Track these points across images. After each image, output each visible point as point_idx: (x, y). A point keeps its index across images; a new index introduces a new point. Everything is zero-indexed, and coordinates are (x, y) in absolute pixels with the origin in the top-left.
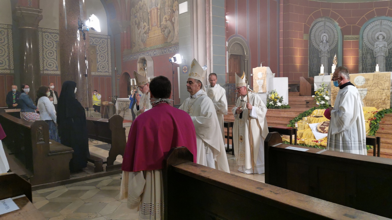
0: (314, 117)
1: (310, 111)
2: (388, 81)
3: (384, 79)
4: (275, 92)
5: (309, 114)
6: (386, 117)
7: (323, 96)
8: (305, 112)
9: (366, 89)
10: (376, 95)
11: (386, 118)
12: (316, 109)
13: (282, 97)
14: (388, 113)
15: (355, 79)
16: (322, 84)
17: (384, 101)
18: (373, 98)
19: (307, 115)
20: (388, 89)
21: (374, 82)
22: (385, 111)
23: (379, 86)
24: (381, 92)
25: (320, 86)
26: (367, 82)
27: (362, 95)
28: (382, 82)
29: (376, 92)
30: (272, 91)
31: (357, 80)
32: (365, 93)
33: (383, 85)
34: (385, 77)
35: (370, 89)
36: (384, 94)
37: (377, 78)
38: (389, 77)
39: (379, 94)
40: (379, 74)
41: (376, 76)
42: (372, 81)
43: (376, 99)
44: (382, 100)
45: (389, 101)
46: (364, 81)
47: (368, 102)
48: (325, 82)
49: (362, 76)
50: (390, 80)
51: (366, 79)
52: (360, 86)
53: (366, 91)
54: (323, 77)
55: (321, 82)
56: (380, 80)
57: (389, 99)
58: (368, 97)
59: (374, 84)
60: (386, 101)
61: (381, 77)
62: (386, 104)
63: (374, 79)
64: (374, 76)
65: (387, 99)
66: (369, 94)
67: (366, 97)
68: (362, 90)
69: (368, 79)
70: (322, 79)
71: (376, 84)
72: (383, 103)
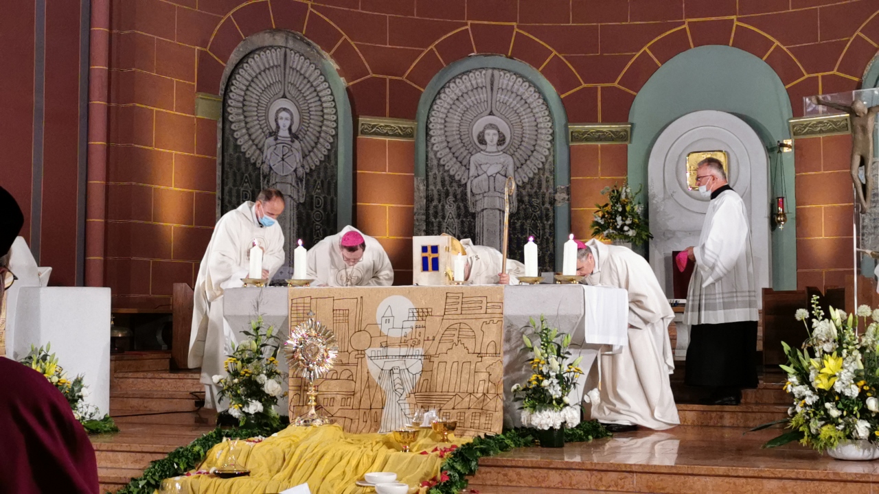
0: (212, 476)
1: (197, 448)
2: (495, 321)
3: (483, 311)
4: (44, 358)
5: (192, 461)
6: (483, 469)
7: (258, 379)
8: (177, 454)
9: (420, 350)
10: (454, 375)
11: (487, 473)
12: (225, 439)
13: (78, 382)
14: (492, 453)
15: (381, 310)
16: (254, 324)
17: (484, 400)
18: (445, 389)
19: (182, 467)
20: (496, 354)
21: (446, 324)
22: (482, 446)
23: (464, 341)
24: (473, 367)
25: (247, 333)
26: (422, 323)
27: (406, 376)
28: (476, 325)
29: (456, 364)
30: (34, 351)
31: (388, 314)
32: (416, 366)
33: (479, 340)
34: (484, 306)
35: (432, 352)
36: (482, 374)
37: (459, 306)
38: (500, 304)
39: (463, 373)
40: (464, 292)
41: (455, 300)
42: (442, 317)
43: (454, 394)
44: (476, 399)
45: (499, 400)
46: (411, 319)
47: (428, 404)
48: (265, 315)
49: (404, 295)
50: (501, 316)
51: (420, 310)
52: (398, 338)
53: (420, 361)
54: (260, 296)
55: (249, 316)
56: (470, 317)
57: (498, 395)
58: (425, 383)
59: (446, 332)
60: (488, 400)
61: (473, 305)
62: (489, 412)
63: (446, 313)
64: (448, 301)
65: (491, 392)
66: (430, 372)
67: (421, 385)
68: (403, 356)
69: (425, 310)
70: (256, 304)
71: (453, 332)
72: (480, 411)
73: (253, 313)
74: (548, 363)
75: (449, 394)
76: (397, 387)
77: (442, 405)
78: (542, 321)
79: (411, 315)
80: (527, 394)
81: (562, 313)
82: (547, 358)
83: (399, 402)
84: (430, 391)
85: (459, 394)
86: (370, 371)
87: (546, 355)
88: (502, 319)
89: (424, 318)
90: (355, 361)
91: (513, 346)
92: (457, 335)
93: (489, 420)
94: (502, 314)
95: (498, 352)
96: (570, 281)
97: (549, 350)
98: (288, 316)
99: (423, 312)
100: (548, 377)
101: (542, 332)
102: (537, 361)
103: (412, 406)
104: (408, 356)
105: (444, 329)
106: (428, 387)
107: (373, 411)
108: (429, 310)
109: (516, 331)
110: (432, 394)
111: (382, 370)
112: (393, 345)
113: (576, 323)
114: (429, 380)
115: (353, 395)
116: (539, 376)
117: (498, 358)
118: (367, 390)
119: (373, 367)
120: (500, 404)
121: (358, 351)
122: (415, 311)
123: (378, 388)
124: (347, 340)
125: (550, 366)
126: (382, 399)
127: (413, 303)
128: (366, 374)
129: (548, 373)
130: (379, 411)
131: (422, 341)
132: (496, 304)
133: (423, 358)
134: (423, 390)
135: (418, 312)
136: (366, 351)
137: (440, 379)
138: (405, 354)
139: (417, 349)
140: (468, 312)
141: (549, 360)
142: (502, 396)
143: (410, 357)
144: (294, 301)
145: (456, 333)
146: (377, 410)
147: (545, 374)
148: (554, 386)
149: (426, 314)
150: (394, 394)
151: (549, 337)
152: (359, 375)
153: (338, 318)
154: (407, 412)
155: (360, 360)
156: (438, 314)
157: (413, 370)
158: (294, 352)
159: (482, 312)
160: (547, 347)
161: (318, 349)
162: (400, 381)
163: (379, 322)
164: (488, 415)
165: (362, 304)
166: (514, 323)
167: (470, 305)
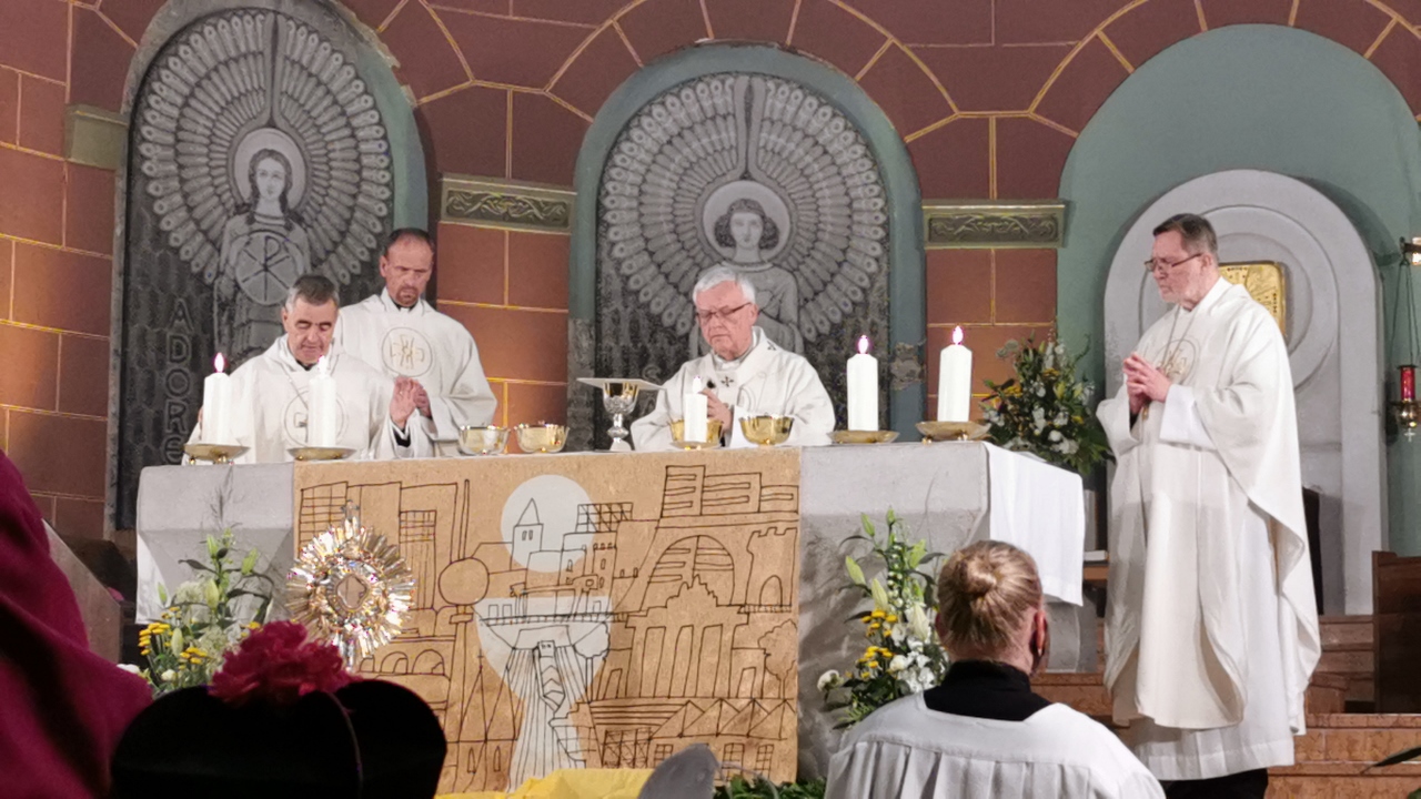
2: (781, 527)
3: (752, 506)
9: (603, 602)
10: (683, 657)
15: (512, 510)
17: (753, 714)
18: (662, 688)
20: (781, 606)
21: (666, 538)
23: (708, 577)
24: (727, 636)
26: (608, 538)
27: (571, 662)
28: (734, 539)
29: (687, 631)
31: (530, 518)
32: (594, 638)
33: (742, 571)
34: (754, 496)
35: (632, 604)
36: (749, 652)
37: (696, 497)
38: (793, 491)
39: (704, 654)
40: (707, 462)
41: (687, 483)
42: (655, 524)
43: (683, 701)
44: (733, 712)
45: (789, 714)
46: (582, 528)
47: (623, 728)
48: (240, 527)
49: (567, 474)
50: (795, 517)
51: (605, 509)
52: (551, 575)
53: (603, 627)
54: (226, 483)
55: (202, 532)
56: (719, 520)
57: (785, 701)
58: (615, 680)
59: (665, 559)
60: (763, 714)
61: (727, 494)
62: (764, 742)
63: (665, 514)
64: (671, 484)
65: (771, 695)
66: (629, 652)
67: (604, 683)
68: (563, 616)
69: (615, 508)
70: (216, 502)
71: (682, 558)
72: (744, 740)
73: (209, 523)
74: (905, 620)
75: (671, 701)
76: (547, 689)
77: (654, 729)
78: (891, 525)
79: (583, 519)
80: (856, 693)
81: (937, 506)
82: (903, 608)
83: (553, 723)
84: (626, 697)
85: (693, 700)
86: (484, 650)
87: (900, 602)
88: (798, 525)
89: (614, 527)
90: (451, 630)
91: (821, 591)
92: (690, 563)
93: (765, 760)
94: (796, 512)
95: (786, 602)
96: (954, 434)
97: (907, 591)
98: (292, 530)
99: (611, 512)
100: (904, 650)
101: (890, 550)
102: (881, 614)
103: (585, 732)
104: (575, 615)
105: (662, 550)
106: (622, 687)
107: (492, 746)
108: (626, 508)
109: (829, 553)
110: (631, 703)
111: (514, 648)
112: (539, 591)
113: (969, 530)
114: (625, 672)
115: (445, 709)
116: (883, 650)
117: (786, 616)
118: (477, 698)
119: (493, 644)
120: (790, 721)
121: (457, 606)
122: (592, 509)
123: (505, 690)
124: (430, 581)
125: (909, 625)
126: (514, 718)
127: (588, 490)
128: (477, 661)
129: (904, 643)
130: (505, 746)
131: (608, 579)
132: (783, 490)
133: (610, 618)
134: (611, 694)
135: (599, 513)
136: (476, 607)
137: (649, 666)
138: (568, 612)
139: (598, 598)
140: (719, 510)
141: (908, 612)
142: (795, 704)
143: (579, 618)
144: (308, 494)
145: (689, 558)
146: (502, 744)
147: (897, 644)
148: (918, 673)
149: (618, 516)
150: (542, 704)
151: (906, 559)
152: (459, 661)
153: (411, 531)
154: (572, 746)
155: (462, 626)
156: (645, 516)
157: (587, 648)
158: (308, 595)
159: (750, 510)
160: (901, 582)
161: (366, 590)
162: (555, 675)
163: (507, 538)
164: (762, 750)
165: (467, 497)
166: (825, 532)
167: (720, 495)
